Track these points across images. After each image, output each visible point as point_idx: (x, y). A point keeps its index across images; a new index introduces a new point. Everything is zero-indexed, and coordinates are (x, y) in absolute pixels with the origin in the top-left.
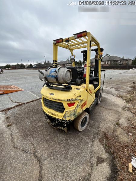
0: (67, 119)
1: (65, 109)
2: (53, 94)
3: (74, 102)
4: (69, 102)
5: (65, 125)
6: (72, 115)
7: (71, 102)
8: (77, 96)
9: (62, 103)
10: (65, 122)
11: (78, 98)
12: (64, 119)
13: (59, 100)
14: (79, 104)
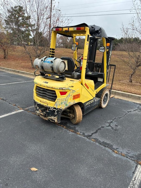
0: (58, 107)
1: (57, 97)
2: (47, 83)
3: (66, 91)
4: (61, 91)
5: (56, 114)
6: (63, 104)
7: (63, 90)
8: (69, 86)
9: (55, 91)
10: (56, 110)
11: (70, 88)
12: (55, 107)
13: (52, 88)
14: (70, 94)
